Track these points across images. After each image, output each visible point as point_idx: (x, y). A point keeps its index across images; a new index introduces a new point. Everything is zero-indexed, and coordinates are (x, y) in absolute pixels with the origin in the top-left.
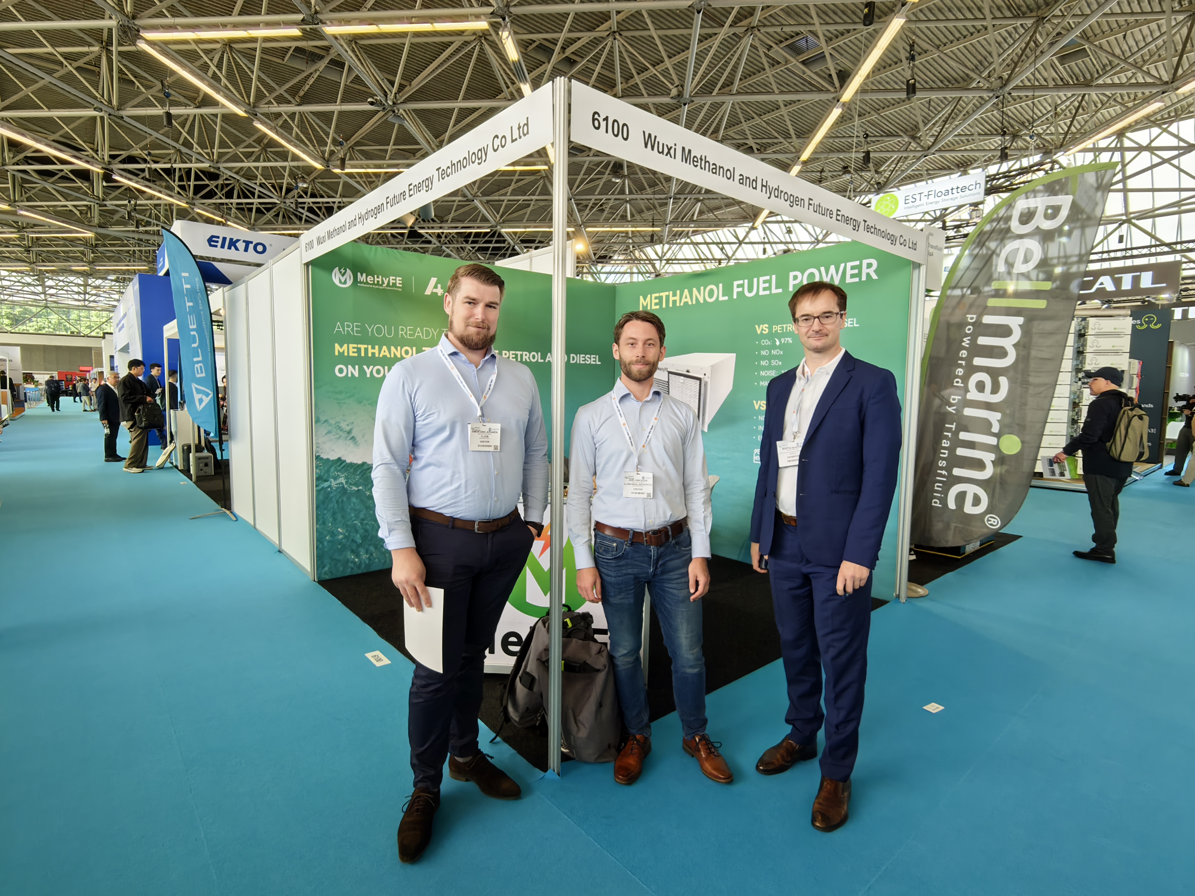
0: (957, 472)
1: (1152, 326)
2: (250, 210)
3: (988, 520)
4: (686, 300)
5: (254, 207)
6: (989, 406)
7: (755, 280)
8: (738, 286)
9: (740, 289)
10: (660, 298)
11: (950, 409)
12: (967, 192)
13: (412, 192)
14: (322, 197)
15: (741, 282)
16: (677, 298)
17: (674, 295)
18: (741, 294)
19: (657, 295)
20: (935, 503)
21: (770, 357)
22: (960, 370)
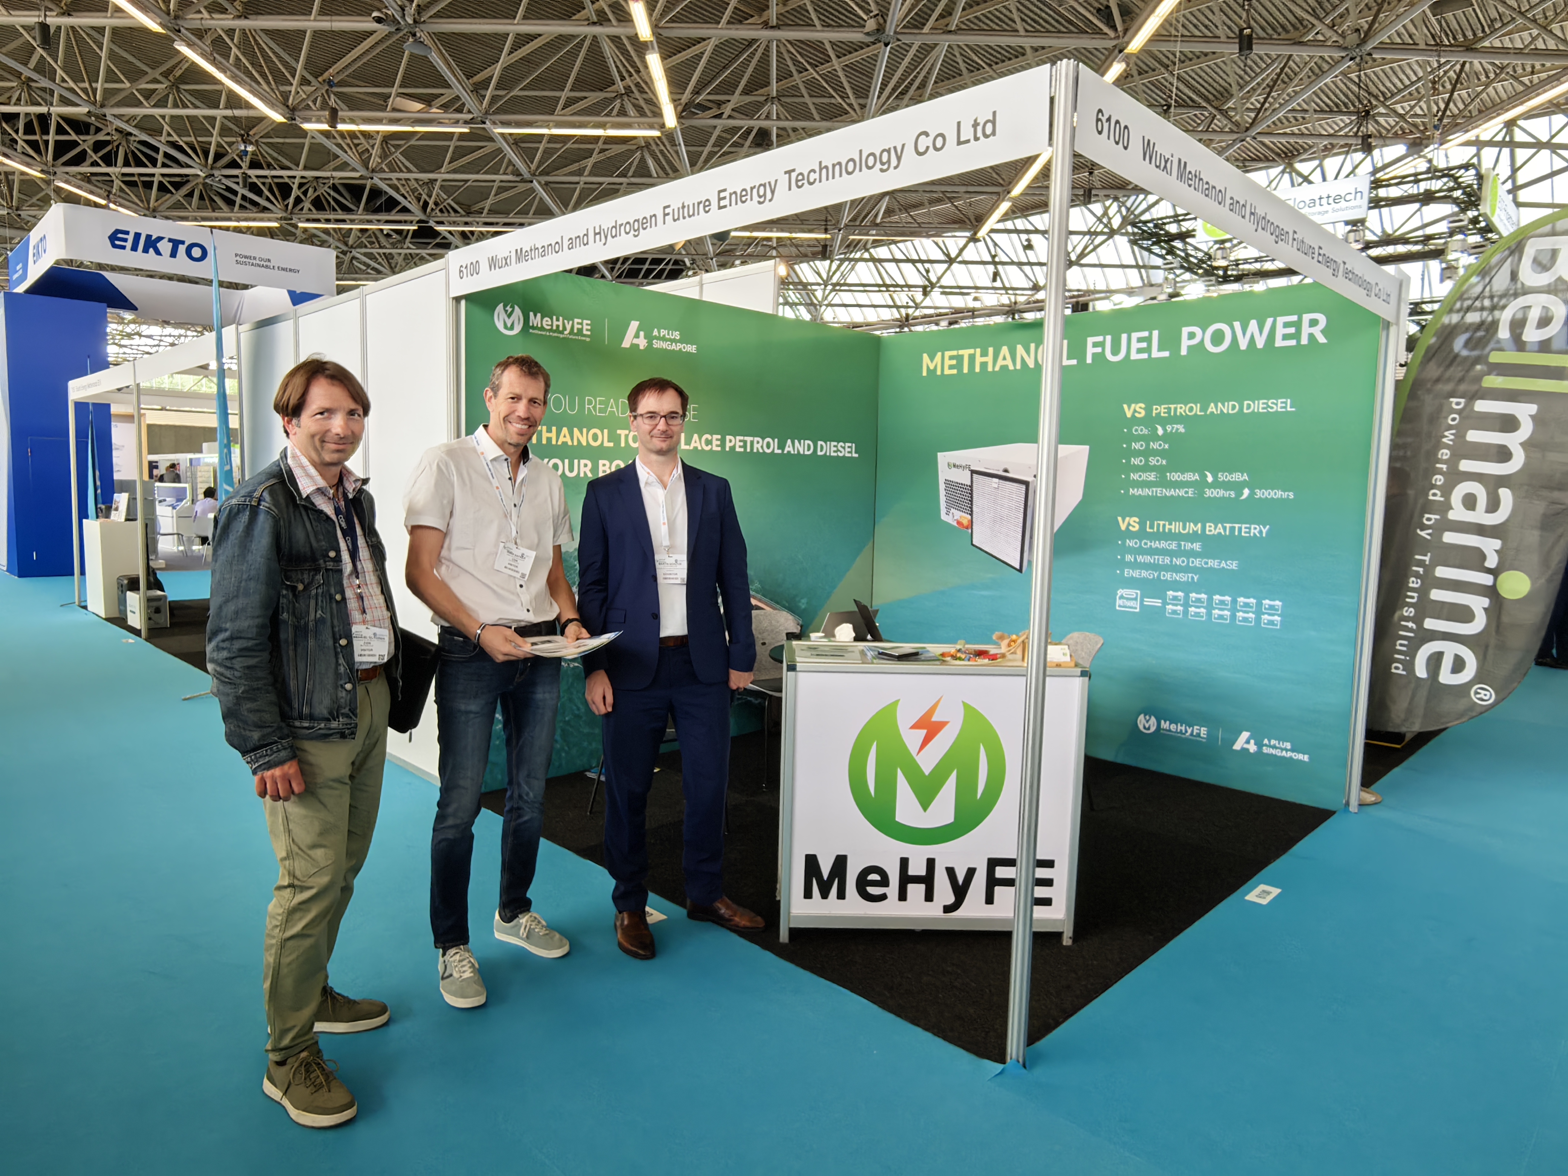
0: (1430, 624)
2: (148, 185)
3: (1476, 693)
4: (1004, 363)
6: (1481, 530)
7: (1124, 337)
8: (1095, 345)
9: (1099, 350)
10: (960, 358)
11: (1423, 534)
12: (1343, 204)
15: (1100, 339)
16: (989, 359)
17: (984, 354)
18: (1099, 358)
19: (954, 353)
20: (1397, 668)
21: (1147, 453)
22: (1438, 477)
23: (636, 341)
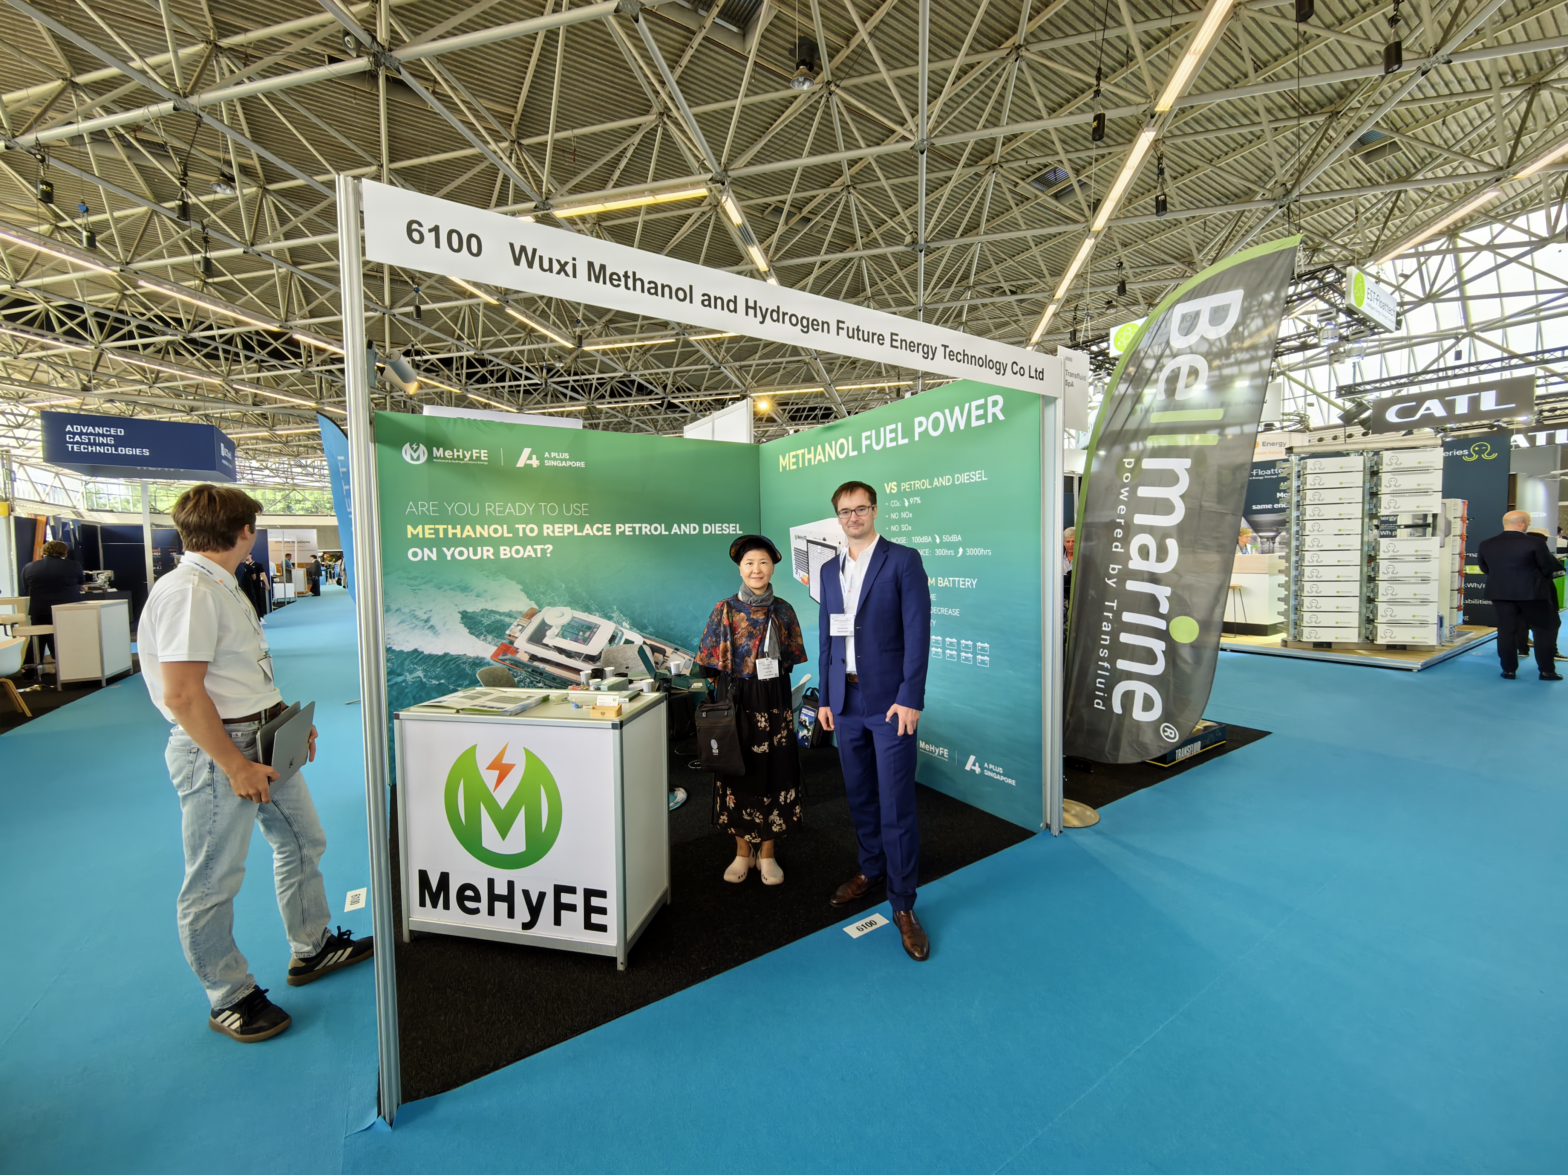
0: (1122, 664)
1: (1485, 456)
2: (519, 392)
3: (1164, 731)
4: (820, 458)
5: (522, 389)
6: (1154, 578)
7: (882, 430)
9: (868, 442)
11: (1109, 582)
14: (583, 374)
15: (869, 433)
16: (812, 456)
18: (869, 447)
20: (1098, 704)
21: (900, 522)
22: (1119, 530)
23: (529, 462)
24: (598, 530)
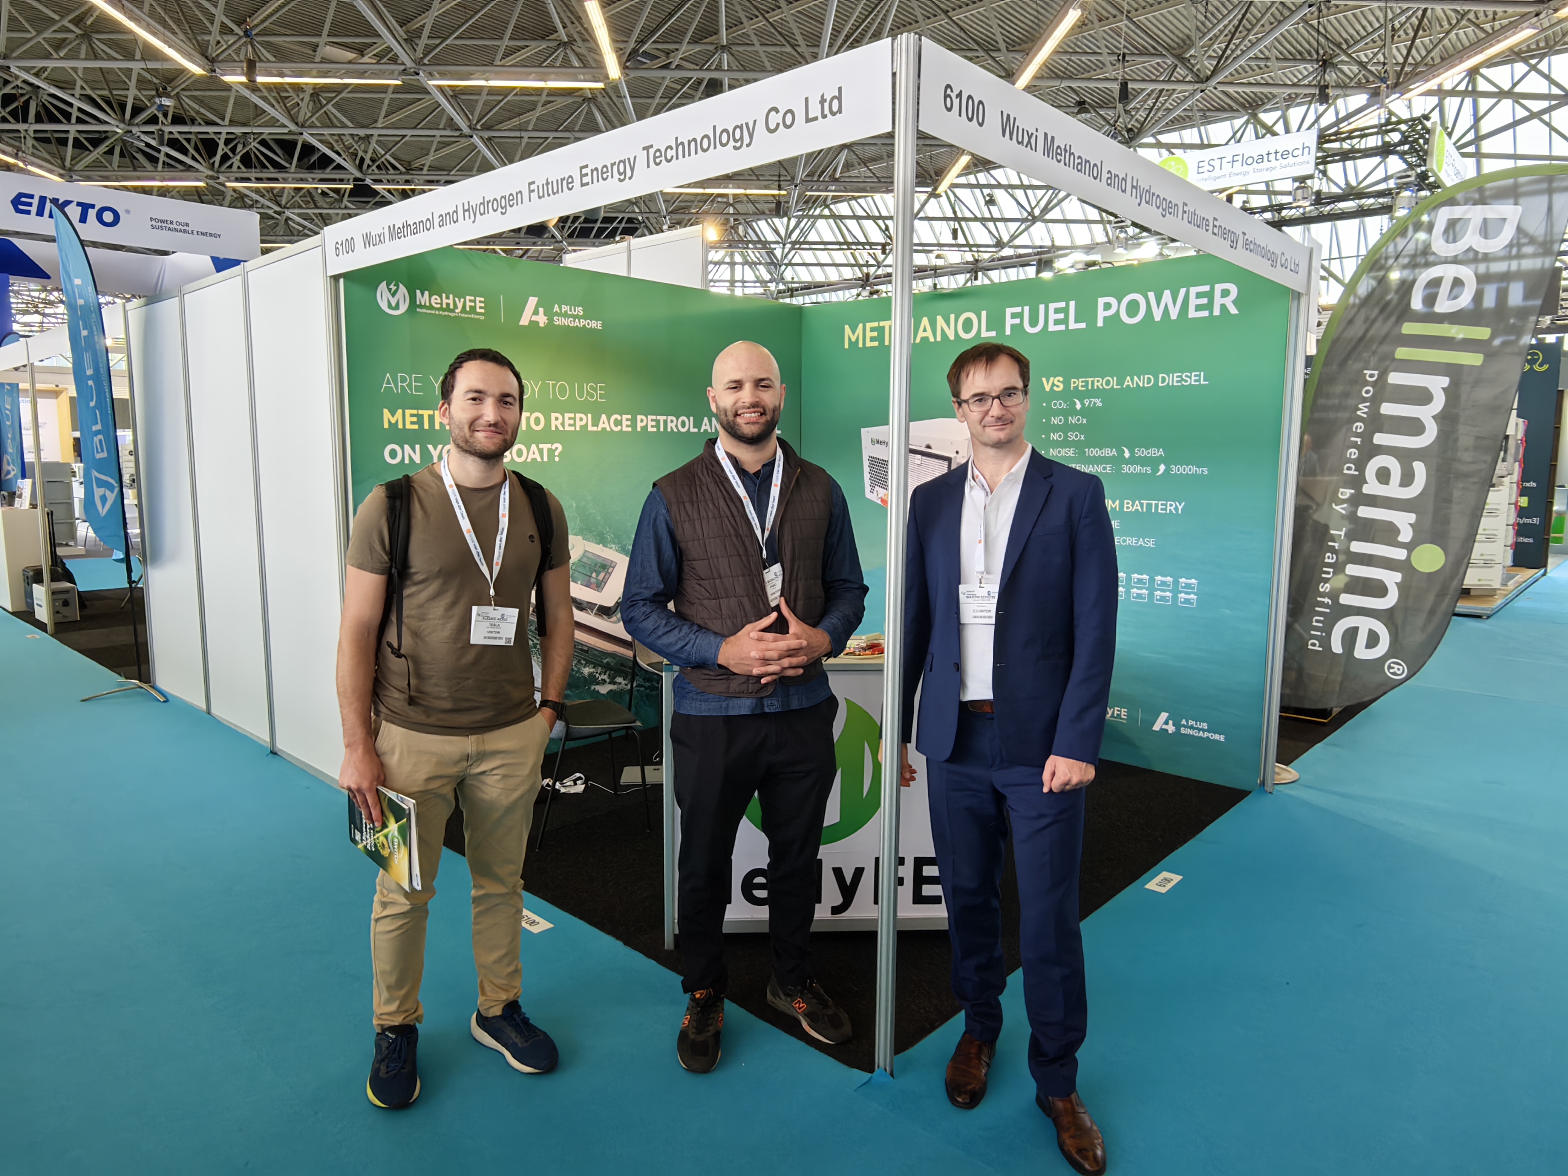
0: (1345, 599)
1: (1536, 367)
2: (63, 142)
3: (1390, 667)
4: (925, 335)
5: (70, 138)
7: (1042, 307)
9: (1017, 321)
10: (880, 330)
11: (1338, 508)
12: (1291, 160)
13: (585, 180)
14: (193, 121)
15: (1018, 309)
18: (1018, 329)
19: (875, 324)
20: (1314, 645)
21: (1066, 428)
22: (1354, 450)
23: (535, 318)
24: (618, 423)
